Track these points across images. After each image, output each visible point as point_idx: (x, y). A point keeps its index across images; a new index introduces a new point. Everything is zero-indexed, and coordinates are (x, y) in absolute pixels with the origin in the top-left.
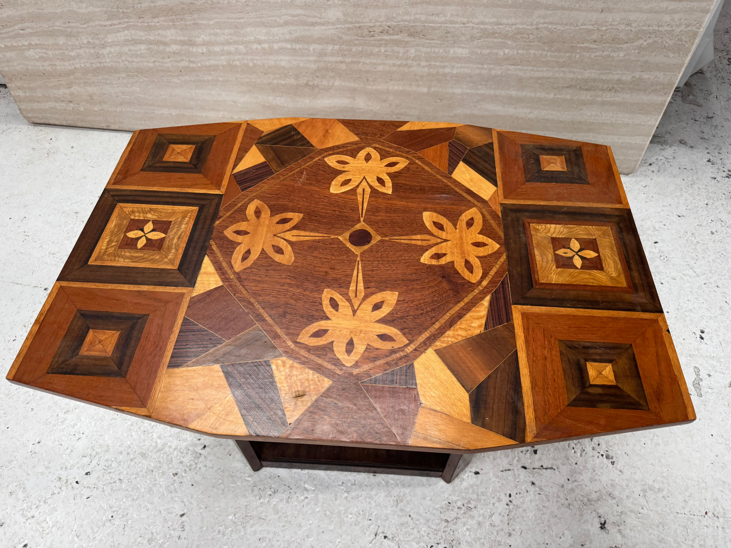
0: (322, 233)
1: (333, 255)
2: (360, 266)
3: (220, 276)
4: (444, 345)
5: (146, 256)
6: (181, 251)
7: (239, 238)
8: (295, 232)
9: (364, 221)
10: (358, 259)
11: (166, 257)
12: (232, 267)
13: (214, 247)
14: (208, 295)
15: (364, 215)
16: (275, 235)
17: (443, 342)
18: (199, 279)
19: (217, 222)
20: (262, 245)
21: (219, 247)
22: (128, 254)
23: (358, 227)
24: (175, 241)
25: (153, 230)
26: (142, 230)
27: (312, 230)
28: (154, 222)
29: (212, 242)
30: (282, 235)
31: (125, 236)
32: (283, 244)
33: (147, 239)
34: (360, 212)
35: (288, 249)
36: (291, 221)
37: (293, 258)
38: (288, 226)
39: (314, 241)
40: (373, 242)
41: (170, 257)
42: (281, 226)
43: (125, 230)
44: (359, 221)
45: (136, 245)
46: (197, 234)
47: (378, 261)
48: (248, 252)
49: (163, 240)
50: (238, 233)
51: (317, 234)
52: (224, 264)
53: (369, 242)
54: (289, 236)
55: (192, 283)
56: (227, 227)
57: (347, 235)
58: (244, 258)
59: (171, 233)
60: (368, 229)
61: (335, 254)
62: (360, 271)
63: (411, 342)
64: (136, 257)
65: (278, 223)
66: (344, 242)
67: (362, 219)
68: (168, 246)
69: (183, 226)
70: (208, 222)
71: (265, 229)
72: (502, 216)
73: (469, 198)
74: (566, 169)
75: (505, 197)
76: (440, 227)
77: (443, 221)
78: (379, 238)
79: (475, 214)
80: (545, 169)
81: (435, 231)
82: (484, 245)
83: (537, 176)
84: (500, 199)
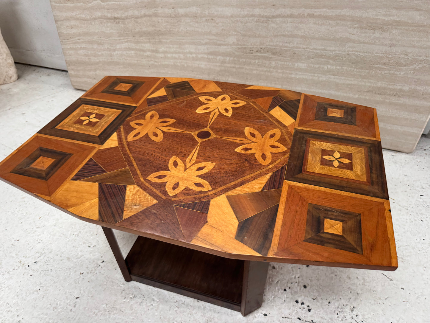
0: (183, 130)
1: (185, 141)
2: (198, 148)
3: (118, 142)
4: (233, 194)
5: (85, 128)
6: (104, 128)
7: (137, 127)
8: (168, 128)
9: (209, 127)
10: (199, 144)
11: (95, 130)
12: (126, 139)
13: (122, 129)
14: (108, 150)
15: (210, 125)
16: (157, 128)
17: (233, 193)
18: (107, 142)
19: (129, 118)
20: (147, 131)
21: (124, 129)
22: (76, 126)
23: (205, 129)
24: (103, 123)
25: (94, 118)
26: (89, 117)
27: (177, 128)
28: (97, 114)
29: (122, 127)
30: (160, 128)
31: (79, 119)
32: (159, 132)
33: (90, 121)
34: (209, 123)
35: (161, 135)
36: (168, 123)
37: (162, 139)
38: (165, 124)
39: (177, 133)
40: (210, 138)
41: (97, 130)
42: (162, 124)
43: (80, 116)
44: (206, 127)
45: (82, 123)
46: (116, 122)
47: (210, 147)
48: (139, 133)
49: (97, 122)
50: (137, 124)
51: (180, 130)
52: (123, 137)
53: (208, 137)
54: (164, 129)
55: (102, 143)
56: (132, 121)
57: (197, 132)
58: (135, 136)
59: (103, 120)
60: (210, 131)
61: (187, 140)
62: (197, 150)
63: (213, 189)
64: (80, 128)
65: (160, 122)
66: (194, 135)
67: (208, 126)
68: (99, 125)
69: (110, 118)
70: (124, 118)
71: (153, 124)
72: (294, 134)
73: (276, 124)
74: (343, 117)
75: (299, 126)
76: (253, 135)
77: (256, 133)
78: (215, 136)
79: (277, 132)
80: (329, 115)
81: (250, 137)
82: (277, 147)
83: (323, 118)
84: (295, 126)
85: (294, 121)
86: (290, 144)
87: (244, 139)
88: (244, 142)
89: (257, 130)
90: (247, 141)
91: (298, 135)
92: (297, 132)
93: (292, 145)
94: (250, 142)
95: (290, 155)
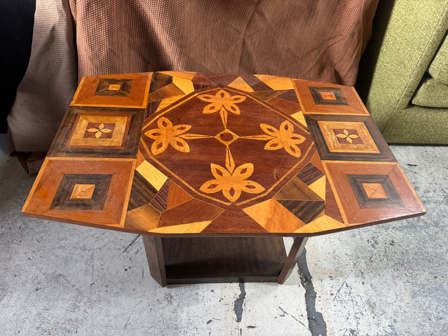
40: (219, 135)
72: (138, 150)
73: (157, 162)
74: (76, 185)
75: (131, 163)
76: (179, 144)
77: (177, 147)
78: (215, 137)
79: (155, 151)
80: (92, 185)
81: (182, 141)
82: (154, 134)
83: (102, 179)
84: (136, 161)
85: (137, 169)
86: (141, 139)
87: (187, 138)
88: (186, 135)
89: (177, 151)
90: (183, 136)
91: (134, 150)
92: (133, 155)
93: (140, 139)
94: (180, 136)
95: (141, 128)
